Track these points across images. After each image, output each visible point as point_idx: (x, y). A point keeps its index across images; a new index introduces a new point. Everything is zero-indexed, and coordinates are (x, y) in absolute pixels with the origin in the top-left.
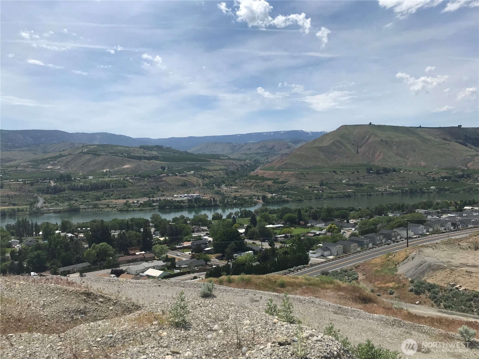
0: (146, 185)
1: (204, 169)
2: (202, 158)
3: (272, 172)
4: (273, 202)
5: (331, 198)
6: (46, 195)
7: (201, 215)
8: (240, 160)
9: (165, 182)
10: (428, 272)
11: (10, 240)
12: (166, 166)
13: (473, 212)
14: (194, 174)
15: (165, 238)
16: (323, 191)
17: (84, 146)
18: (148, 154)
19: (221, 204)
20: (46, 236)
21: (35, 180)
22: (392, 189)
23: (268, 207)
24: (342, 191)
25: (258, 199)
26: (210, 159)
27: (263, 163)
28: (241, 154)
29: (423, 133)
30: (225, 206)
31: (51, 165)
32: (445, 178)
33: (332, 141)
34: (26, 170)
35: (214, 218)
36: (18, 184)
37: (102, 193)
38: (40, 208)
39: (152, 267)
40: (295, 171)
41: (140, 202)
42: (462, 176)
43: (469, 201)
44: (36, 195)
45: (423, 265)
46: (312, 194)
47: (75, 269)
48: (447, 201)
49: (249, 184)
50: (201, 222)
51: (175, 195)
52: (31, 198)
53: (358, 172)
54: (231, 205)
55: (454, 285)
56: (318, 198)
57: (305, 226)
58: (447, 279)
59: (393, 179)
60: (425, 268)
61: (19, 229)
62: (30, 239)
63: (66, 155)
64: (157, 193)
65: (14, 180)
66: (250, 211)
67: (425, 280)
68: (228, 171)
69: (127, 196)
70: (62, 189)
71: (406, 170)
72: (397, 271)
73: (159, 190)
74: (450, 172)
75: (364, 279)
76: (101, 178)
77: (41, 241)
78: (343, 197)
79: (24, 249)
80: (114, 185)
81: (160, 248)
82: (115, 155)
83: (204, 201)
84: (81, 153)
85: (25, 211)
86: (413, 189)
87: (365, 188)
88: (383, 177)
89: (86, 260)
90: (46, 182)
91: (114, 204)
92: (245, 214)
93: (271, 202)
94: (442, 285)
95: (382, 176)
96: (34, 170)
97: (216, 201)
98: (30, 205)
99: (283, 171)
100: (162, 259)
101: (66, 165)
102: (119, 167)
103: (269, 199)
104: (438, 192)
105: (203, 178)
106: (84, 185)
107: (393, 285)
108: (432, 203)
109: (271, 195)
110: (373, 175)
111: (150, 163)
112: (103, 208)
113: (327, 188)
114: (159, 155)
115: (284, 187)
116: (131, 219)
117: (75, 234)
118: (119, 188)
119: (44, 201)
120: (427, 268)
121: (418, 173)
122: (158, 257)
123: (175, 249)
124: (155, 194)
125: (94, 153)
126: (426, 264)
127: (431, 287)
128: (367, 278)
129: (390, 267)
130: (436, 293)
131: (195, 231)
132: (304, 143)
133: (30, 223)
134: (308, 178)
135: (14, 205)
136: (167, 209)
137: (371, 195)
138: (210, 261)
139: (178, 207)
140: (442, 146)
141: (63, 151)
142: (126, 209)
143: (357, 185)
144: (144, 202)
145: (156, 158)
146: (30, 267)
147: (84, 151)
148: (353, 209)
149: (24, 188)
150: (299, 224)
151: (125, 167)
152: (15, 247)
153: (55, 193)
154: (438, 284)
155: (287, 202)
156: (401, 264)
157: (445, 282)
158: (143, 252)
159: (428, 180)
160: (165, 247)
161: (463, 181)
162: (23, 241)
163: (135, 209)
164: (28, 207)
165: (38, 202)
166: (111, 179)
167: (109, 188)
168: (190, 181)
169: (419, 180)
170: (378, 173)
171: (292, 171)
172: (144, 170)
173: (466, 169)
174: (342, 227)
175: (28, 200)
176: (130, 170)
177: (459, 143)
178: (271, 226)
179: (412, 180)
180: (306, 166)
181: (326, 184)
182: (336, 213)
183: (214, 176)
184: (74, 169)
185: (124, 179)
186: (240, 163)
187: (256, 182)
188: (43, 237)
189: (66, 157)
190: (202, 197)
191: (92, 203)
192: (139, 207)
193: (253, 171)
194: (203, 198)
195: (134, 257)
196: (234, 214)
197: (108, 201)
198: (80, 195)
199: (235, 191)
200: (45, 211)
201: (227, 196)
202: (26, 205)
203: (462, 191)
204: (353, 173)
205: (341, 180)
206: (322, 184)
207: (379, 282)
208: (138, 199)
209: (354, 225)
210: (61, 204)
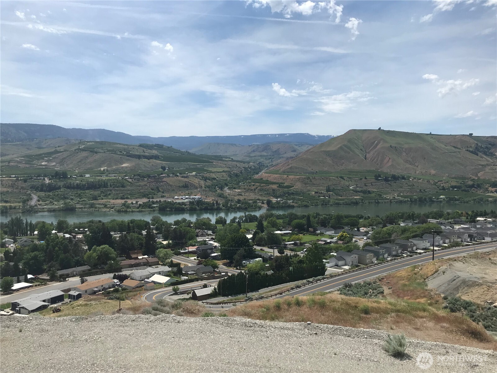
0: (146, 185)
1: (207, 171)
2: (204, 159)
3: (277, 175)
4: (278, 206)
5: (338, 204)
6: (40, 193)
7: (204, 218)
8: (244, 163)
9: (165, 183)
10: (462, 288)
11: (4, 239)
12: (166, 166)
13: (486, 224)
14: (196, 175)
15: (169, 242)
16: (329, 197)
17: (81, 143)
18: (148, 153)
19: (224, 208)
20: (42, 236)
21: (28, 177)
22: (400, 197)
23: (273, 212)
24: (349, 198)
25: (263, 203)
26: (213, 160)
27: (267, 166)
28: (244, 156)
29: (433, 140)
30: (229, 209)
31: (46, 162)
32: (455, 187)
33: (340, 146)
34: (19, 166)
35: (218, 222)
36: (11, 180)
37: (99, 192)
38: (34, 206)
39: (157, 272)
40: (302, 175)
41: (139, 203)
42: (472, 186)
43: (481, 211)
44: (29, 192)
45: (457, 280)
46: (318, 200)
47: (75, 273)
48: (458, 211)
49: (253, 188)
50: (204, 226)
51: (176, 197)
52: (24, 196)
53: (366, 178)
54: (234, 209)
55: (492, 303)
56: (325, 204)
57: (314, 233)
58: (484, 296)
59: (402, 187)
60: (459, 284)
61: (13, 227)
62: (24, 238)
63: (62, 152)
64: (157, 194)
65: (6, 176)
66: (255, 216)
67: (460, 297)
68: (231, 173)
69: (126, 196)
70: (57, 186)
71: (415, 178)
72: (427, 285)
73: (160, 191)
74: (461, 181)
75: (391, 292)
76: (98, 176)
77: (36, 242)
78: (350, 204)
79: (20, 249)
80: (112, 184)
81: (164, 252)
82: (114, 152)
83: (206, 204)
84: (78, 149)
85: (18, 209)
86: (422, 198)
87: (373, 195)
88: (392, 184)
89: (86, 263)
90: (40, 179)
91: (111, 205)
92: (250, 219)
93: (276, 207)
94: (479, 302)
95: (390, 183)
96: (27, 166)
97: (219, 204)
98: (23, 202)
99: (289, 175)
100: (166, 264)
101: (62, 162)
102: (117, 165)
103: (274, 204)
104: (448, 202)
105: (205, 180)
106: (80, 184)
107: (424, 301)
108: (443, 213)
109: (276, 199)
110: (381, 182)
111: (149, 163)
112: (100, 208)
113: (334, 194)
114: (160, 155)
115: (290, 191)
116: (131, 221)
117: (72, 235)
118: (117, 187)
119: (38, 198)
120: (461, 284)
121: (427, 182)
122: (162, 262)
123: (180, 254)
124: (155, 195)
125: (92, 150)
126: (459, 279)
127: (467, 305)
128: (394, 292)
129: (418, 281)
130: (473, 311)
131: (199, 235)
132: (310, 147)
133: (25, 222)
134: (314, 183)
135: (6, 202)
136: (167, 211)
137: (378, 203)
138: (217, 267)
139: (178, 209)
140: (452, 154)
141: (59, 147)
142: (125, 209)
143: (364, 192)
144: (143, 203)
145: (156, 157)
146: (26, 269)
147: (80, 148)
148: (362, 217)
149: (17, 184)
150: (308, 231)
151: (124, 165)
152: (8, 247)
153: (50, 191)
154: (474, 301)
155: (293, 207)
156: (431, 278)
157: (482, 300)
158: (146, 256)
159: (437, 189)
160: (169, 251)
161: (473, 191)
162: (17, 241)
163: (134, 210)
164: (21, 204)
165: (31, 199)
166: (109, 178)
167: (106, 187)
168: (192, 182)
169: (428, 189)
170: (386, 180)
171: (297, 175)
172: (144, 169)
173: (476, 178)
174: (353, 235)
175: (21, 198)
176: (129, 169)
177: (470, 151)
178: (279, 232)
179: (421, 188)
180: (312, 171)
181: (333, 190)
182: (346, 220)
183: (217, 178)
184: (71, 166)
185: (123, 179)
186: (244, 165)
187: (260, 186)
188: (38, 237)
189: (61, 154)
190: (204, 199)
191: (89, 202)
192: (138, 208)
193: (257, 174)
194: (206, 200)
195: (137, 261)
196: (239, 219)
197: (106, 200)
198: (75, 194)
199: (239, 195)
200: (39, 210)
201: (230, 199)
202: (19, 202)
203: (472, 201)
204: (361, 179)
205: (348, 187)
206: (328, 190)
207: (409, 297)
208: (137, 200)
209: (365, 233)
210: (56, 203)
